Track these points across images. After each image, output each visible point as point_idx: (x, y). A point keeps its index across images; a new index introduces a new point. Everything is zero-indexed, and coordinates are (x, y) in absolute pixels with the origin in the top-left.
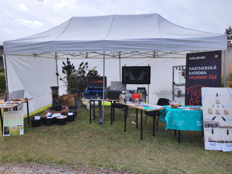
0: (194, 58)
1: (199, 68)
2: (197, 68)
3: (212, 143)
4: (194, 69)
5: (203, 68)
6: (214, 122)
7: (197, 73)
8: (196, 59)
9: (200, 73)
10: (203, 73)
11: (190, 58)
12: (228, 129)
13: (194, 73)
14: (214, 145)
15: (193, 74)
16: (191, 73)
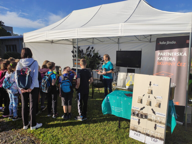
0: (164, 43)
1: (168, 54)
2: (166, 54)
3: (137, 133)
4: (163, 54)
5: (172, 54)
6: (142, 112)
7: (165, 59)
8: (166, 43)
9: (168, 59)
10: (172, 59)
11: (160, 43)
12: (156, 123)
13: (163, 59)
14: (138, 135)
15: (161, 60)
16: (160, 59)
